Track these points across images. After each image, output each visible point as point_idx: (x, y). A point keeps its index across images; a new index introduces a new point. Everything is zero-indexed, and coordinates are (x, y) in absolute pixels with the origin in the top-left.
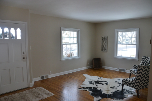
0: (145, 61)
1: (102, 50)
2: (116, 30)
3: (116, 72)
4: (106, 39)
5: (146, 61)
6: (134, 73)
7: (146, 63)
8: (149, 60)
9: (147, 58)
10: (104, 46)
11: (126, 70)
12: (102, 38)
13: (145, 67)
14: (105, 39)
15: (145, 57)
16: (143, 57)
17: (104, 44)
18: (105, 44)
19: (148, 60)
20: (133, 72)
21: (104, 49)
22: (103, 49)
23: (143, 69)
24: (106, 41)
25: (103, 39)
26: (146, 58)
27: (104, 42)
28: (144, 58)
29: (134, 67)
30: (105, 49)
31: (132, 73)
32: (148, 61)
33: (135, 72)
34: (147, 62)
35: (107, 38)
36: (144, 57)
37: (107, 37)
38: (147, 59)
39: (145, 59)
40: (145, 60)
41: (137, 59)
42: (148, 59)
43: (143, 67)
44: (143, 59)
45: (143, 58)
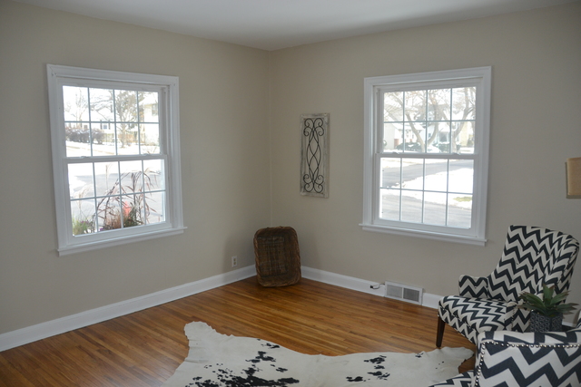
0: (522, 254)
1: (304, 187)
2: (369, 83)
3: (372, 300)
4: (319, 130)
5: (527, 252)
6: (460, 324)
7: (526, 262)
8: (544, 248)
9: (533, 237)
10: (314, 166)
11: (424, 291)
12: (301, 127)
13: (534, 350)
14: (314, 129)
15: (524, 228)
16: (513, 228)
17: (310, 155)
18: (318, 155)
19: (539, 247)
20: (455, 320)
21: (312, 183)
22: (309, 180)
23: (520, 361)
24: (321, 139)
25: (309, 130)
26: (526, 236)
27: (314, 145)
28: (517, 237)
29: (461, 284)
30: (320, 182)
31: (451, 323)
32: (543, 254)
33: (465, 320)
34: (535, 258)
35: (328, 123)
36: (519, 231)
37: (326, 120)
38: (536, 242)
39: (526, 242)
40: (525, 248)
41: (479, 237)
42: (540, 241)
43: (525, 351)
44: (511, 240)
45: (512, 234)
